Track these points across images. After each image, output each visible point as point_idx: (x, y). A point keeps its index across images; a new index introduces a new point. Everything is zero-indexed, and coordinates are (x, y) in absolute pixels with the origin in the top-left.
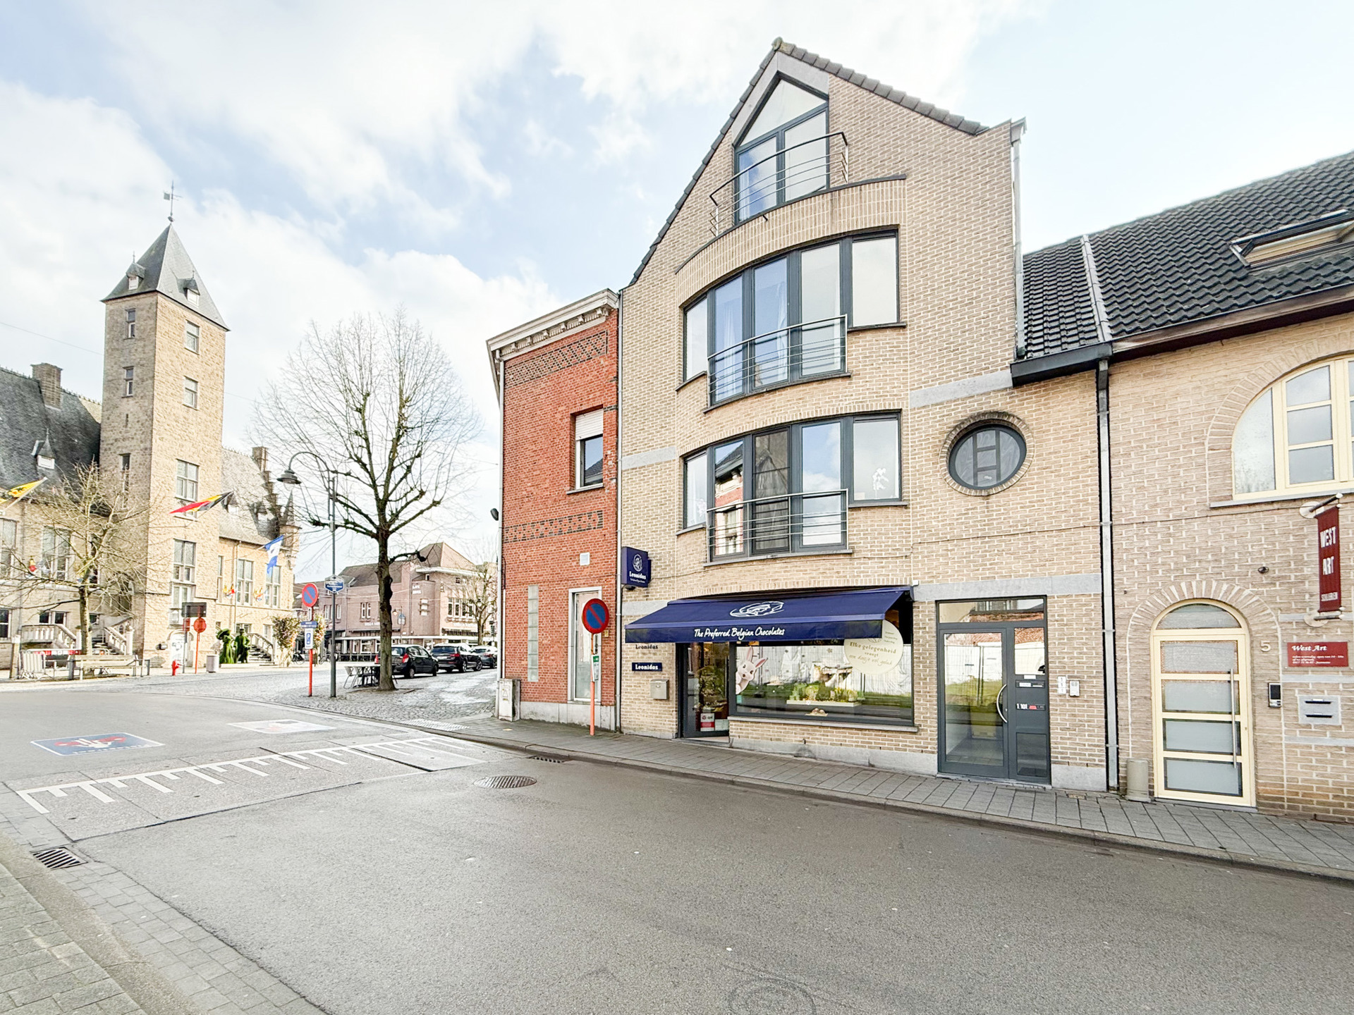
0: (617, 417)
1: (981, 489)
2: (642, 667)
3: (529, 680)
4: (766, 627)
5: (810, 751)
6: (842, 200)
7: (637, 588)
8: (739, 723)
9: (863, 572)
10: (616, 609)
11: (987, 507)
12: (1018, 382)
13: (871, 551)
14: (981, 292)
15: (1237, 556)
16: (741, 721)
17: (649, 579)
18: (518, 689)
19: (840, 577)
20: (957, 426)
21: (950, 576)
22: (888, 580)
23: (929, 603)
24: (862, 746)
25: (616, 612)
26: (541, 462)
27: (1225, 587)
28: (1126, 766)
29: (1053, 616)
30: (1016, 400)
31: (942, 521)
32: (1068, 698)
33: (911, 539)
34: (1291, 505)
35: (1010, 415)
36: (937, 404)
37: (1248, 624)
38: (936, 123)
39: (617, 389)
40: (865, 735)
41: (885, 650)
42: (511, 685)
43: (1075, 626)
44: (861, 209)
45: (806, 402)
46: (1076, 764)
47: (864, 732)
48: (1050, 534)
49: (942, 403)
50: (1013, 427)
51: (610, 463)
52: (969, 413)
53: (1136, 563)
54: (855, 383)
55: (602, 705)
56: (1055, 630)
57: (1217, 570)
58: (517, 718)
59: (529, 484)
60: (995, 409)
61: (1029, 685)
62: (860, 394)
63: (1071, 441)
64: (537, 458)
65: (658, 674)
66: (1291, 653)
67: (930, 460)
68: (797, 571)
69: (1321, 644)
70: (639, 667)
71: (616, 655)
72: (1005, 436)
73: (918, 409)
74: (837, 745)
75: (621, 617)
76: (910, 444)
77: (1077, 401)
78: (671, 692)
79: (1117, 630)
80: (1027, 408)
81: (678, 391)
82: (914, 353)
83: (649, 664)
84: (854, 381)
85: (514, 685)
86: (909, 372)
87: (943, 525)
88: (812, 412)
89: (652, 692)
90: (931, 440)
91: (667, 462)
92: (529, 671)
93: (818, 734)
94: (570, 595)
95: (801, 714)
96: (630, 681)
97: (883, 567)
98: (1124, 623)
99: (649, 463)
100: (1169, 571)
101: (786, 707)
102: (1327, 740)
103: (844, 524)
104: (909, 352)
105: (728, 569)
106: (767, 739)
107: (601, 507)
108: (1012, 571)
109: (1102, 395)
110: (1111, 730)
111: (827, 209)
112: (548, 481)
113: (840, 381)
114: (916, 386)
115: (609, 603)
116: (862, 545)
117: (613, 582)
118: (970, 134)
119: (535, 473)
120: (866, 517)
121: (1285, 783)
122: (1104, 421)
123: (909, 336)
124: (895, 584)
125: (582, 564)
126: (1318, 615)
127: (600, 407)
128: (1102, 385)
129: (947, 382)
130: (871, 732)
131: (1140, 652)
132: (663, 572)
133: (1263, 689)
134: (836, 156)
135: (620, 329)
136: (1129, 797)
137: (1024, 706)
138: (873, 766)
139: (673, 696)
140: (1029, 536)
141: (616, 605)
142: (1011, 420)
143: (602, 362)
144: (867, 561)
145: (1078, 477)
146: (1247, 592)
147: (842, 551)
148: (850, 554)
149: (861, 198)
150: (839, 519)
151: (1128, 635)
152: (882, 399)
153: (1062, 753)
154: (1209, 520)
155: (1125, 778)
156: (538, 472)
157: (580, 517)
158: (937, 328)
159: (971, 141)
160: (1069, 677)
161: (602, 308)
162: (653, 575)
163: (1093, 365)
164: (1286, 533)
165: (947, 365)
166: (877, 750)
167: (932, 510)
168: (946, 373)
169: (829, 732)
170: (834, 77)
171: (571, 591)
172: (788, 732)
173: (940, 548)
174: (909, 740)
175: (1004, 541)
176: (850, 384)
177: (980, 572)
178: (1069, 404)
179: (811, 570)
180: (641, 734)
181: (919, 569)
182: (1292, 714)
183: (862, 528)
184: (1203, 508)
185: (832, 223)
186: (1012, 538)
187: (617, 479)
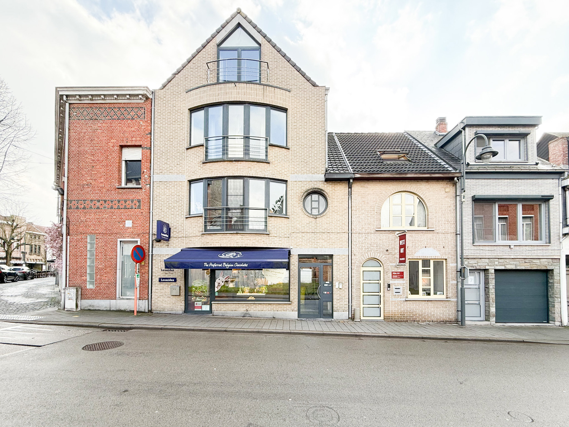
0: (151, 153)
1: (314, 215)
2: (165, 280)
3: (88, 287)
4: (239, 263)
5: (249, 314)
6: (267, 91)
7: (162, 241)
8: (217, 304)
9: (273, 242)
10: (149, 251)
11: (316, 222)
12: (327, 180)
13: (276, 234)
14: (315, 144)
15: (381, 246)
16: (218, 304)
17: (170, 237)
18: (80, 293)
19: (264, 243)
20: (306, 191)
21: (303, 246)
22: (282, 246)
23: (296, 255)
24: (270, 311)
25: (149, 252)
26: (98, 167)
27: (379, 255)
28: (354, 311)
29: (335, 262)
30: (326, 186)
31: (301, 225)
32: (339, 289)
33: (290, 231)
34: (393, 232)
35: (323, 191)
36: (300, 181)
37: (383, 266)
38: (301, 76)
39: (151, 140)
40: (272, 306)
41: (279, 273)
42: (75, 290)
43: (341, 265)
44: (274, 97)
45: (252, 169)
46: (340, 311)
47: (271, 305)
48: (335, 234)
49: (301, 181)
50: (324, 195)
51: (146, 176)
52: (311, 187)
53: (357, 246)
54: (271, 166)
55: (139, 299)
56: (335, 266)
57: (377, 250)
58: (79, 309)
59: (89, 178)
60: (319, 187)
61: (327, 285)
62: (273, 171)
63: (341, 203)
64: (94, 164)
65: (174, 283)
66: (393, 275)
67: (297, 202)
68: (247, 239)
69: (399, 272)
70: (163, 280)
71: (149, 274)
72: (321, 197)
73: (294, 181)
74: (261, 311)
75: (152, 255)
76: (290, 195)
77: (343, 190)
78: (181, 291)
79: (352, 267)
80: (329, 189)
81: (187, 149)
82: (292, 160)
83: (169, 279)
84: (271, 165)
85: (77, 291)
86: (290, 167)
87: (301, 227)
88: (254, 174)
89: (171, 292)
90: (298, 195)
91: (181, 182)
92: (88, 283)
93: (253, 307)
94: (119, 243)
95: (244, 299)
96: (157, 287)
97: (280, 241)
98: (354, 264)
99: (170, 180)
100: (366, 249)
101: (236, 296)
102: (399, 299)
103: (266, 222)
104: (290, 159)
105: (214, 236)
106: (230, 310)
107: (140, 198)
108: (323, 246)
109: (350, 189)
110: (350, 300)
111: (262, 92)
112: (103, 178)
113: (265, 164)
114: (293, 173)
115: (145, 247)
116: (273, 231)
117: (147, 237)
118: (313, 85)
119: (93, 172)
120: (275, 220)
121: (390, 312)
122: (350, 198)
123: (290, 153)
124: (284, 247)
125: (127, 226)
126: (398, 264)
127: (140, 146)
128: (350, 187)
129: (304, 174)
130: (274, 305)
131: (358, 274)
132: (177, 234)
133: (386, 285)
134: (263, 71)
135: (153, 110)
136: (355, 320)
137: (325, 293)
138: (275, 318)
139: (183, 293)
140: (328, 234)
141: (149, 249)
142: (324, 192)
143: (141, 123)
144: (274, 238)
145: (343, 216)
146: (383, 256)
147: (264, 233)
148: (268, 234)
149: (274, 93)
150: (264, 220)
151: (355, 269)
152: (281, 175)
153: (337, 308)
154: (375, 234)
155: (354, 314)
156: (96, 172)
157: (126, 201)
158: (300, 153)
159: (313, 88)
160: (339, 282)
161: (143, 95)
162: (172, 235)
163: (348, 180)
164: (392, 240)
165: (303, 168)
166: (276, 312)
167: (297, 221)
168: (303, 171)
169: (257, 306)
170: (263, 38)
171: (119, 240)
172: (240, 307)
173: (300, 235)
174: (288, 307)
175: (321, 235)
176: (269, 166)
177: (313, 245)
178: (341, 191)
179: (253, 239)
180: (164, 312)
181: (293, 242)
182: (392, 292)
183: (273, 224)
184: (374, 230)
185: (263, 98)
186: (323, 234)
187: (150, 185)
